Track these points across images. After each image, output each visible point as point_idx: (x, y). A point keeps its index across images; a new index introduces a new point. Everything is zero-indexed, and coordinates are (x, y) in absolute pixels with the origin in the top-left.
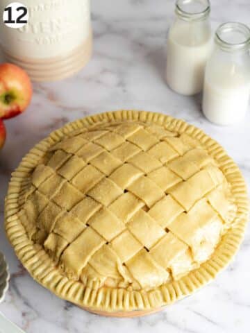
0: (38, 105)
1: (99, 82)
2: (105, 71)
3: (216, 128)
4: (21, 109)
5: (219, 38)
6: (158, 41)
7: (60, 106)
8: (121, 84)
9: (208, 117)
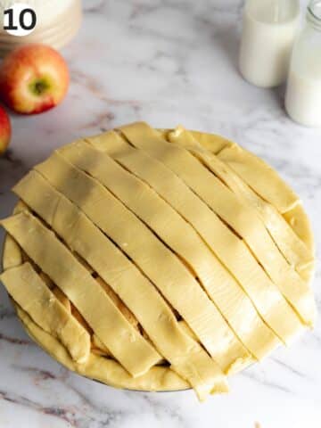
0: (75, 97)
1: (152, 69)
2: (159, 54)
3: (298, 128)
4: (55, 102)
5: (312, 13)
6: (228, 18)
7: (104, 99)
8: (181, 72)
9: (291, 115)
